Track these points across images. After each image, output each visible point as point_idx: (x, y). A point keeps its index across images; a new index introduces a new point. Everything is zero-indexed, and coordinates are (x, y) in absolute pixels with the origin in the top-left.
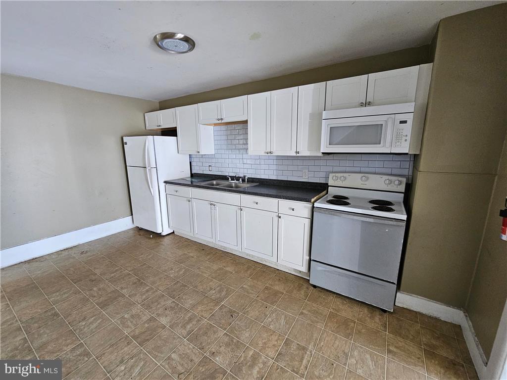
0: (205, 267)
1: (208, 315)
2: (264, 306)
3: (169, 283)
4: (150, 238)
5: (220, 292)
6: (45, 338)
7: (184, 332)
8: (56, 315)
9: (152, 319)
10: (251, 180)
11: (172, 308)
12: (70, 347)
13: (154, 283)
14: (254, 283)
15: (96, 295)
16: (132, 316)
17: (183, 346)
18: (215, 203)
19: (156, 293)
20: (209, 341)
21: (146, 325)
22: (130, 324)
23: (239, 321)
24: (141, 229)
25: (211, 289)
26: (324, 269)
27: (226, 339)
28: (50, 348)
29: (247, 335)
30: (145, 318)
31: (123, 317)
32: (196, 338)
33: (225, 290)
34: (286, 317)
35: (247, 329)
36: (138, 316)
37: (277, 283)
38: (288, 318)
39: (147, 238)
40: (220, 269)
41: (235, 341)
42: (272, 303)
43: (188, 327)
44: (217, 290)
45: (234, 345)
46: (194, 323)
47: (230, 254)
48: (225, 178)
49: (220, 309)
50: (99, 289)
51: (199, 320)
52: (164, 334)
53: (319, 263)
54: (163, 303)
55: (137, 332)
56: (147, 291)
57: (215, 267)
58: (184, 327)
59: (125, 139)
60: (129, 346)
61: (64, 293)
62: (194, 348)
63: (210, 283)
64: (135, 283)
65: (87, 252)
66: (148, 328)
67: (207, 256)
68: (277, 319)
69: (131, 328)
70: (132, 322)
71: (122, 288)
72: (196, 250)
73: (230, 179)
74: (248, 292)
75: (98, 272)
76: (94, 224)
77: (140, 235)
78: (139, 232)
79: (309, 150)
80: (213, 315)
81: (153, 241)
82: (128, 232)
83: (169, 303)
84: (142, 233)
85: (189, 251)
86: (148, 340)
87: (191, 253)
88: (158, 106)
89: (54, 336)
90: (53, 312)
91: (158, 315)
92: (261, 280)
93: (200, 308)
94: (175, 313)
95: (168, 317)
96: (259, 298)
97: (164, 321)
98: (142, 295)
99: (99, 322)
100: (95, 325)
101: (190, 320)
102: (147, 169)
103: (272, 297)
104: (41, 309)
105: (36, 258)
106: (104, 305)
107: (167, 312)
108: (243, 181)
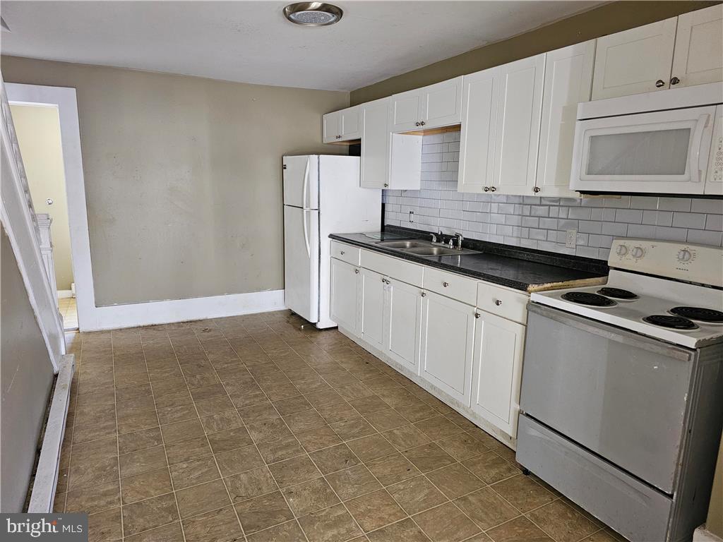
0: (353, 389)
1: (313, 449)
2: (405, 467)
3: (287, 395)
4: (300, 329)
5: (352, 426)
6: (130, 411)
7: (271, 457)
8: (149, 392)
9: (242, 430)
10: (468, 244)
11: (273, 426)
12: (148, 427)
13: (269, 388)
14: (415, 432)
15: (196, 383)
16: (222, 419)
17: (260, 471)
18: (390, 280)
19: (265, 402)
20: (295, 478)
21: (232, 434)
22: (215, 426)
23: (352, 472)
24: (293, 314)
25: (341, 419)
26: (541, 435)
27: (319, 485)
28: (130, 421)
29: (351, 491)
30: (234, 426)
31: (211, 417)
32: (281, 469)
33: (362, 426)
34: (431, 493)
35: (356, 484)
36: (229, 421)
37: (456, 444)
38: (432, 497)
39: (295, 327)
40: (374, 397)
41: (328, 491)
42: (423, 469)
43: (280, 453)
44: (348, 423)
45: (324, 494)
46: (290, 451)
47: (406, 380)
48: (425, 236)
49: (337, 448)
50: (202, 379)
51: (298, 451)
52: (247, 450)
53: (532, 421)
54: (265, 416)
55: (218, 437)
56: (256, 396)
57: (369, 392)
58: (274, 451)
59: (287, 160)
60: (202, 448)
61: (166, 372)
62: (271, 477)
63: (346, 412)
64: (246, 383)
65: (210, 330)
66: (232, 437)
67: (368, 373)
68: (413, 491)
69: (214, 431)
70: (218, 425)
71: (228, 384)
72: (356, 361)
73: (434, 240)
74: (394, 441)
75: (211, 357)
76: (230, 293)
77: (288, 322)
78: (288, 317)
79: (556, 186)
80: (321, 451)
81: (301, 334)
82: (274, 315)
83: (273, 418)
84: (293, 319)
85: (343, 360)
86: (224, 450)
87: (345, 363)
88: (347, 100)
89: (138, 412)
90: (147, 388)
91: (252, 428)
92: (431, 432)
93: (309, 438)
94: (275, 432)
95: (261, 434)
96: (406, 454)
97: (254, 436)
98: (246, 399)
99: (185, 412)
100: (179, 415)
101: (288, 446)
102: (305, 211)
103: (430, 459)
104: (138, 382)
105: (155, 325)
106: (197, 397)
107: (265, 428)
108: (455, 243)
